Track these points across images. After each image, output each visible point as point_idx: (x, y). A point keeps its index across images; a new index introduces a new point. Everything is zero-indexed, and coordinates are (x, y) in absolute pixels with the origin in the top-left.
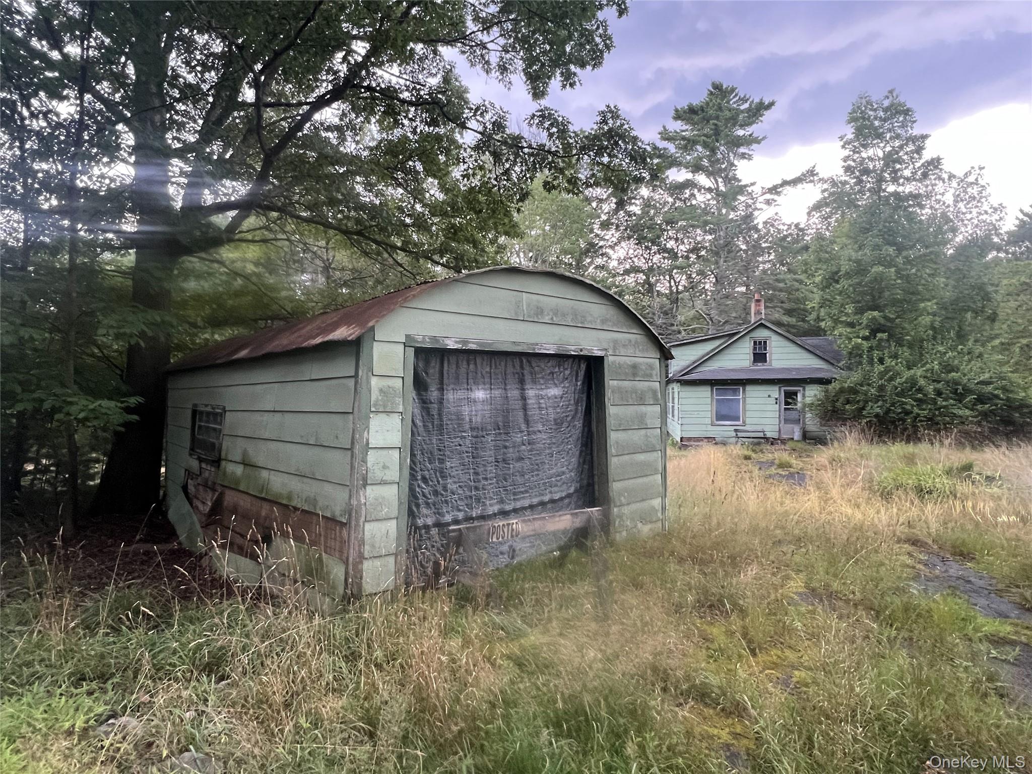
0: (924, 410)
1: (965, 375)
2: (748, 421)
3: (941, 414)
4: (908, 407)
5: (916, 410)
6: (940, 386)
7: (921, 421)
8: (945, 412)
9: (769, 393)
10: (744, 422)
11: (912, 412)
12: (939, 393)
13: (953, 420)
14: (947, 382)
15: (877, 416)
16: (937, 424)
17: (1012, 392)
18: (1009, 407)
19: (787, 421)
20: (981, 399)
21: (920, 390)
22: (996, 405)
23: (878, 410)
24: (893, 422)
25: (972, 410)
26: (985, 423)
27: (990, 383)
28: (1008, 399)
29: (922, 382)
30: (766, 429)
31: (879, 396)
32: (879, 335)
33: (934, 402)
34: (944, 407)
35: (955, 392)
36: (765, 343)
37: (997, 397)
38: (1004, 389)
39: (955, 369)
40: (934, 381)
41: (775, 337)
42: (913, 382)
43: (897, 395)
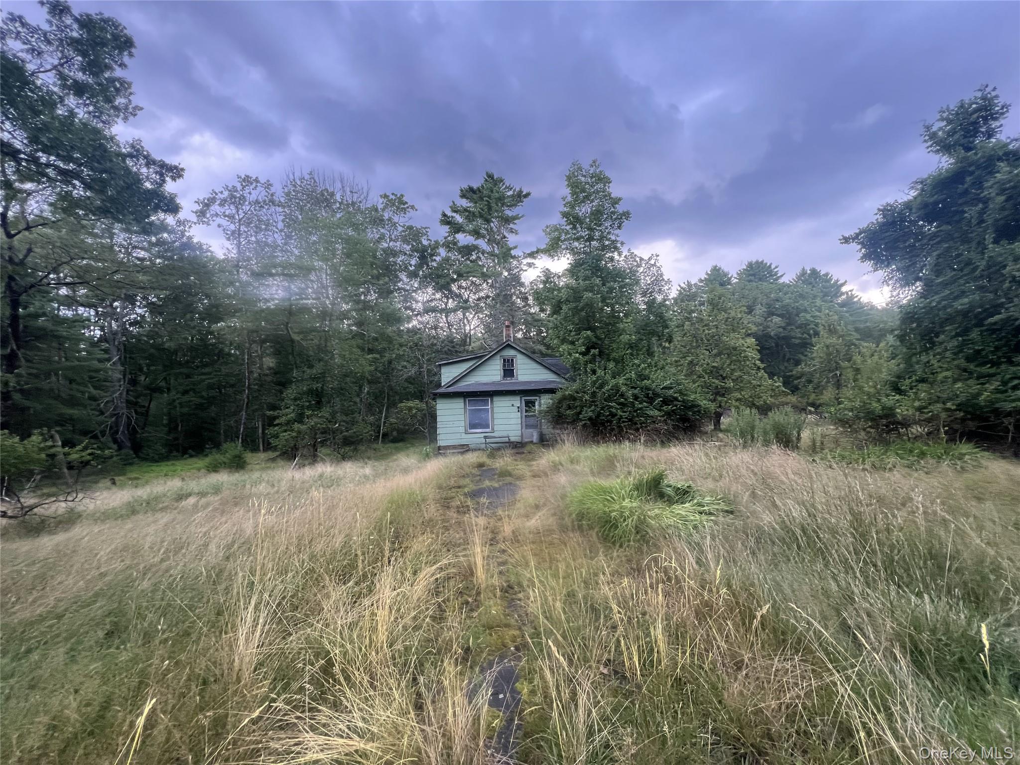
0: (625, 412)
1: (653, 382)
2: (496, 428)
3: (638, 416)
4: (614, 410)
5: (620, 413)
6: (636, 391)
7: (624, 422)
8: (641, 413)
9: (513, 402)
10: (493, 429)
11: (616, 415)
12: (636, 397)
13: (646, 420)
14: (642, 388)
15: (590, 419)
16: (636, 424)
17: (686, 395)
18: (685, 407)
19: (528, 426)
20: (666, 402)
21: (622, 395)
22: (676, 406)
23: (590, 414)
24: (603, 424)
25: (660, 410)
26: (669, 421)
27: (671, 388)
28: (684, 401)
29: (624, 388)
30: (511, 434)
31: (593, 402)
32: (593, 351)
33: (633, 404)
34: (641, 409)
35: (647, 396)
36: (512, 360)
37: (676, 399)
38: (680, 392)
39: (647, 378)
40: (632, 387)
41: (519, 356)
42: (616, 388)
43: (605, 400)
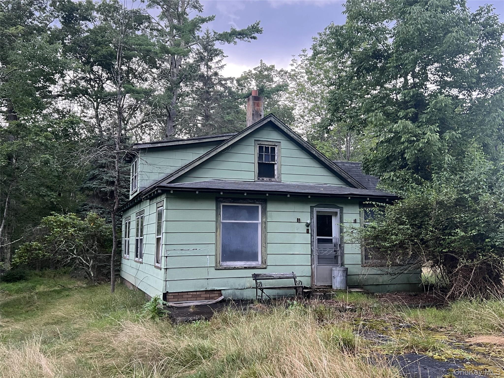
2: (270, 260)
9: (299, 216)
10: (264, 262)
19: (321, 260)
36: (273, 149)
